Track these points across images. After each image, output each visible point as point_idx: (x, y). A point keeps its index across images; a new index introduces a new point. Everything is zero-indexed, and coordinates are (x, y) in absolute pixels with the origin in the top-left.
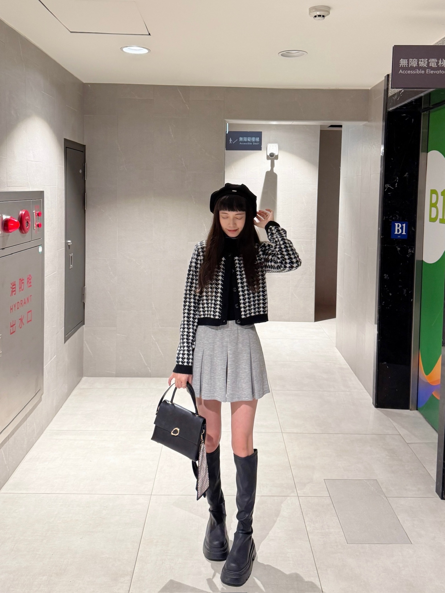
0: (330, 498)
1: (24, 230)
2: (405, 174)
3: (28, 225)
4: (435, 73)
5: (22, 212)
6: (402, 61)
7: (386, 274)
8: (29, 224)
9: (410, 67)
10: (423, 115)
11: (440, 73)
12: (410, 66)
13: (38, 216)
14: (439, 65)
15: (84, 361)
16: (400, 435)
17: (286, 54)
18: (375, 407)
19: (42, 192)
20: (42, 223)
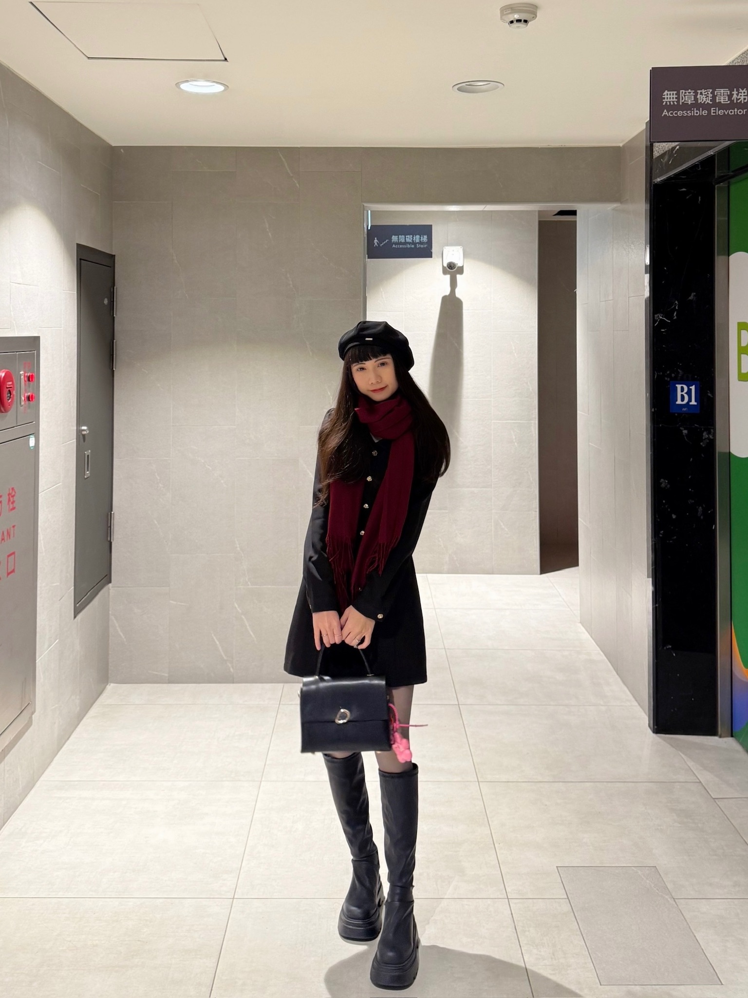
0: (568, 900)
1: (3, 406)
2: (690, 295)
3: (10, 397)
4: (726, 113)
5: (1, 374)
6: (667, 95)
7: (665, 479)
8: (12, 396)
9: (681, 103)
10: (717, 191)
11: (736, 114)
13: (29, 380)
14: (732, 99)
15: (110, 653)
16: (700, 782)
17: (466, 88)
18: (654, 732)
19: (37, 339)
20: (35, 394)
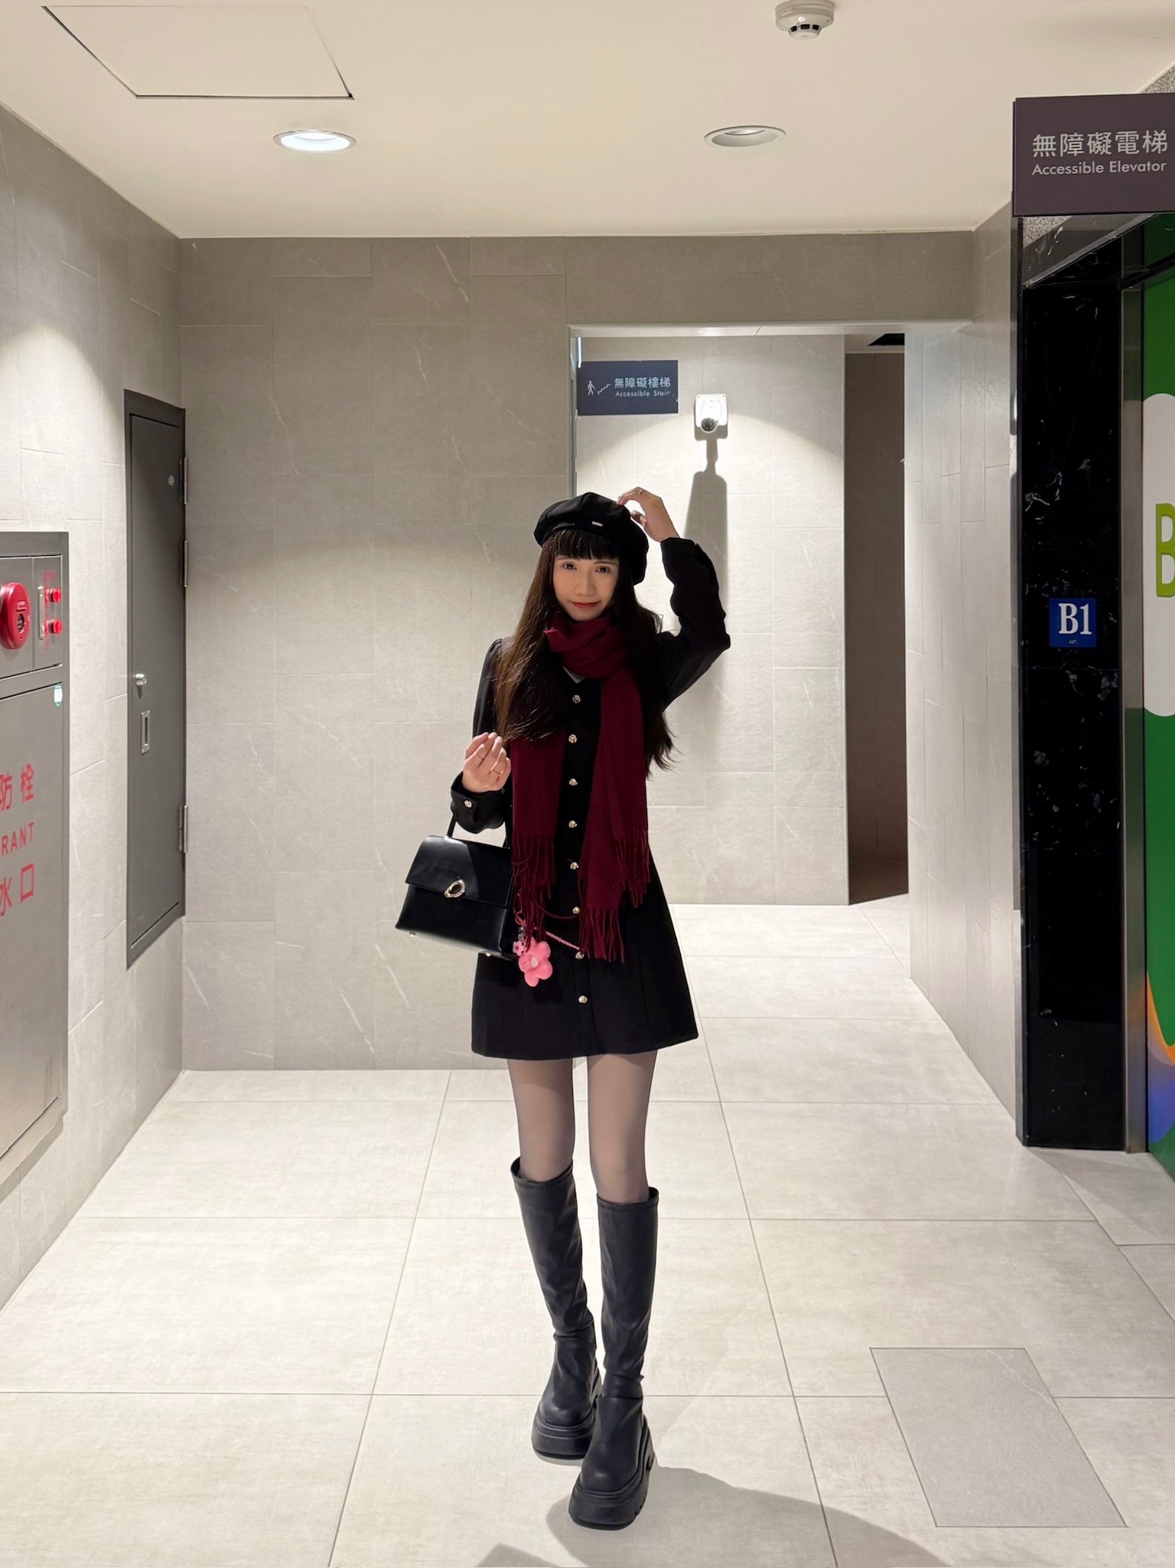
0: (886, 1399)
1: (12, 639)
2: (1081, 462)
3: (23, 626)
4: (1134, 169)
5: (8, 589)
6: (1040, 140)
7: (1041, 751)
8: (25, 623)
9: (1062, 155)
10: (1123, 300)
11: (1149, 170)
12: (1064, 153)
13: (53, 601)
14: (1144, 147)
15: (184, 1022)
16: (1097, 1221)
17: (725, 138)
18: (1024, 1144)
19: (63, 537)
20: (62, 622)
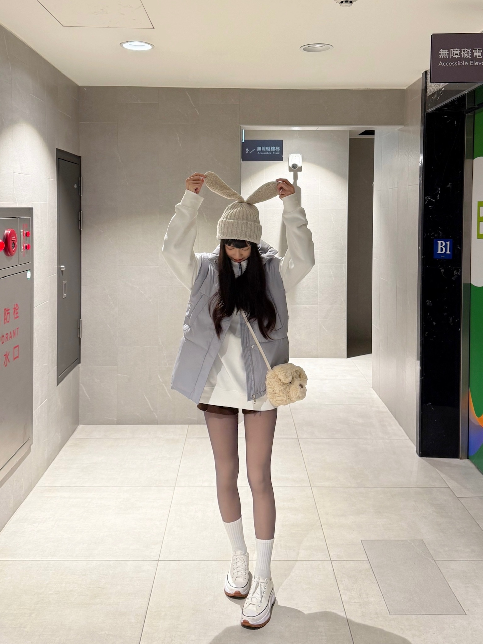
0: (368, 561)
1: (10, 252)
2: (448, 184)
3: (14, 247)
4: (480, 64)
5: (8, 232)
6: (442, 52)
7: (429, 300)
8: (15, 246)
9: (451, 58)
10: (467, 117)
13: (26, 236)
15: (80, 406)
16: (449, 487)
17: (308, 48)
18: (419, 456)
19: (31, 209)
20: (30, 245)
